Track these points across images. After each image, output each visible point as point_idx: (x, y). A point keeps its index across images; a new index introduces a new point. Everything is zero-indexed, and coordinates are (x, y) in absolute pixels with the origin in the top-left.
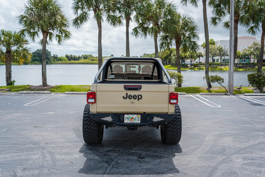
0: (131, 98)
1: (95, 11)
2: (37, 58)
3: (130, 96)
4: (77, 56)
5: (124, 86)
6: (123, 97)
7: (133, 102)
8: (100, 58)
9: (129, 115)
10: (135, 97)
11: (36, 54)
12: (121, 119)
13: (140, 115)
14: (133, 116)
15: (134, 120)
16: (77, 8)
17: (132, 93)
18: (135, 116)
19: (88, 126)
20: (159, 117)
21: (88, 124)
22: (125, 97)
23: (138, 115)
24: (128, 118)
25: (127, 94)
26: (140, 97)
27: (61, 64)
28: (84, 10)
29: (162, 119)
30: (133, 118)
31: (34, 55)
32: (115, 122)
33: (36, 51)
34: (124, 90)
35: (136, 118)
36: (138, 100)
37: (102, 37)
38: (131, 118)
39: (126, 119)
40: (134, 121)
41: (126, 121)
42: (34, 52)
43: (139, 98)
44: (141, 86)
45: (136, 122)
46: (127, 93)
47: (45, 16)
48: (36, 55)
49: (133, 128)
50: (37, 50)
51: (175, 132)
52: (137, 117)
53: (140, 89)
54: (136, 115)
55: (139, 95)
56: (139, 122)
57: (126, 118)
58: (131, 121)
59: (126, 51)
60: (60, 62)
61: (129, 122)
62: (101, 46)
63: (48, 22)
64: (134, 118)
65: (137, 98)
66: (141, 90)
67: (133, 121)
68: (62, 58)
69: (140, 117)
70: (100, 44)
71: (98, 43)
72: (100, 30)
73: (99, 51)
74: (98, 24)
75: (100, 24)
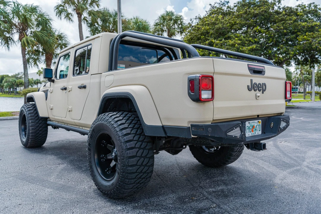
3: (255, 85)
7: (258, 97)
10: (259, 87)
13: (261, 121)
14: (254, 124)
15: (255, 130)
17: (257, 79)
19: (139, 160)
20: (285, 120)
22: (250, 87)
25: (251, 81)
26: (264, 87)
36: (263, 93)
38: (252, 127)
39: (248, 130)
41: (247, 134)
45: (257, 133)
53: (264, 72)
55: (263, 84)
58: (252, 132)
61: (250, 135)
65: (262, 88)
66: (265, 75)
69: (261, 124)
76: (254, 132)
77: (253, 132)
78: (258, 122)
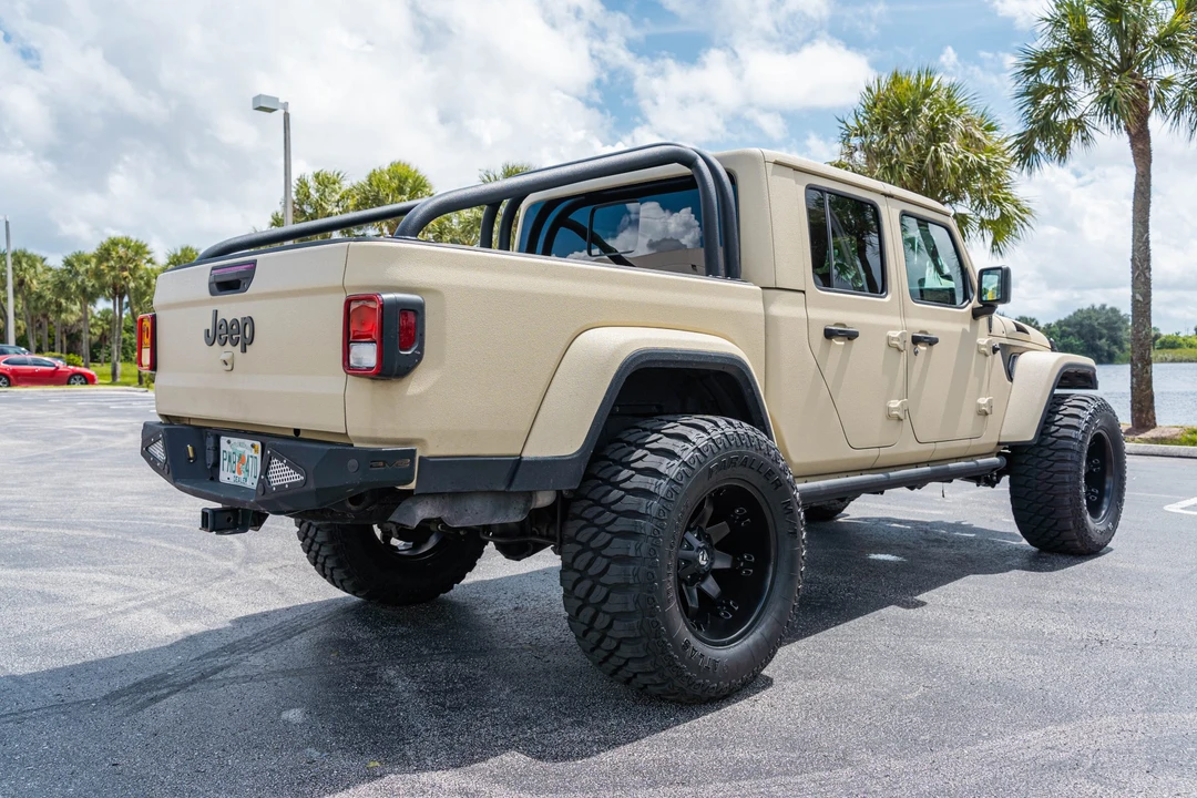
0: (225, 342)
2: (1073, 341)
3: (223, 327)
5: (214, 269)
6: (207, 333)
7: (227, 362)
8: (1141, 299)
9: (233, 440)
10: (234, 332)
11: (1069, 326)
13: (259, 445)
14: (243, 449)
15: (246, 470)
17: (228, 308)
18: (247, 448)
20: (286, 456)
22: (211, 334)
23: (257, 443)
24: (230, 459)
25: (216, 315)
26: (248, 331)
27: (1173, 361)
29: (296, 478)
30: (241, 459)
31: (1064, 332)
33: (1070, 317)
34: (208, 295)
35: (251, 461)
36: (244, 349)
38: (237, 458)
39: (226, 462)
40: (246, 480)
41: (225, 475)
42: (1062, 319)
43: (245, 335)
44: (254, 264)
45: (248, 482)
46: (216, 308)
48: (1069, 329)
50: (1075, 314)
52: (254, 452)
53: (251, 280)
54: (250, 443)
55: (245, 322)
56: (256, 484)
57: (225, 454)
58: (236, 474)
60: (1169, 354)
61: (234, 479)
62: (1146, 242)
64: (247, 459)
65: (241, 336)
66: (250, 290)
67: (243, 480)
68: (1180, 341)
69: (259, 456)
70: (1140, 232)
71: (1134, 231)
72: (1141, 169)
73: (1135, 267)
74: (1132, 146)
75: (1140, 146)
76: (242, 476)
77: (240, 473)
78: (253, 446)
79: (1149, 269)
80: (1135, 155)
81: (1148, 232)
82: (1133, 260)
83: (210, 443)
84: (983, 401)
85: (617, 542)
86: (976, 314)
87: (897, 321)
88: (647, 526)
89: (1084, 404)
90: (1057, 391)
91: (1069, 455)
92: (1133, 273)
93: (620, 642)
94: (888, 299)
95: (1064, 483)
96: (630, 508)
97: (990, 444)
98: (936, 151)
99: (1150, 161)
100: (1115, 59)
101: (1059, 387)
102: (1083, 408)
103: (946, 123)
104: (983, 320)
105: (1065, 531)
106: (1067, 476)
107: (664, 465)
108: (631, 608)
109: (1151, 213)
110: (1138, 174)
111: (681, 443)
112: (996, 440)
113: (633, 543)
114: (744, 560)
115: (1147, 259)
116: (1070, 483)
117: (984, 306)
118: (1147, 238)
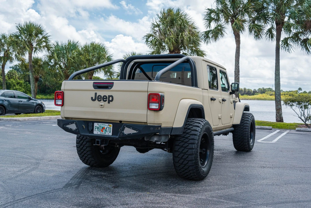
0: (100, 100)
1: (232, 22)
3: (100, 97)
4: (253, 90)
5: (94, 83)
6: (92, 98)
7: (102, 105)
9: (99, 124)
10: (104, 99)
12: (90, 129)
13: (111, 125)
14: (104, 126)
15: (105, 131)
16: (210, 20)
17: (102, 93)
18: (106, 126)
20: (132, 127)
21: (80, 138)
22: (94, 98)
23: (110, 124)
24: (98, 128)
25: (96, 94)
26: (111, 99)
28: (220, 23)
29: (135, 132)
30: (103, 128)
32: (79, 130)
34: (93, 88)
35: (108, 129)
36: (109, 103)
37: (240, 54)
38: (101, 128)
39: (96, 129)
40: (105, 133)
41: (96, 132)
43: (109, 99)
44: (113, 83)
45: (107, 134)
46: (96, 92)
47: (171, 33)
49: (99, 141)
51: (185, 159)
52: (109, 127)
53: (112, 87)
54: (107, 124)
55: (109, 96)
56: (111, 134)
57: (96, 127)
58: (101, 132)
59: (275, 73)
61: (99, 133)
62: (239, 67)
63: (173, 38)
64: (106, 128)
65: (108, 99)
66: (112, 89)
67: (103, 133)
69: (112, 127)
70: (237, 64)
71: (235, 63)
72: (238, 46)
73: (235, 74)
74: (235, 39)
75: (238, 39)
79: (239, 74)
80: (236, 41)
81: (239, 64)
82: (235, 72)
83: (90, 124)
84: (231, 114)
85: (190, 145)
86: (231, 93)
87: (219, 96)
88: (196, 142)
89: (249, 115)
90: (244, 112)
91: (247, 127)
92: (235, 75)
93: (189, 166)
94: (218, 91)
95: (246, 134)
96: (192, 138)
97: (231, 125)
98: (182, 35)
99: (240, 44)
100: (232, 13)
101: (244, 111)
102: (249, 116)
103: (185, 26)
104: (231, 95)
105: (245, 145)
106: (247, 132)
107: (197, 129)
108: (193, 159)
109: (240, 59)
110: (237, 47)
111: (199, 124)
112: (232, 124)
113: (194, 145)
114: (203, 150)
115: (239, 72)
116: (247, 134)
117: (232, 92)
118: (239, 66)
